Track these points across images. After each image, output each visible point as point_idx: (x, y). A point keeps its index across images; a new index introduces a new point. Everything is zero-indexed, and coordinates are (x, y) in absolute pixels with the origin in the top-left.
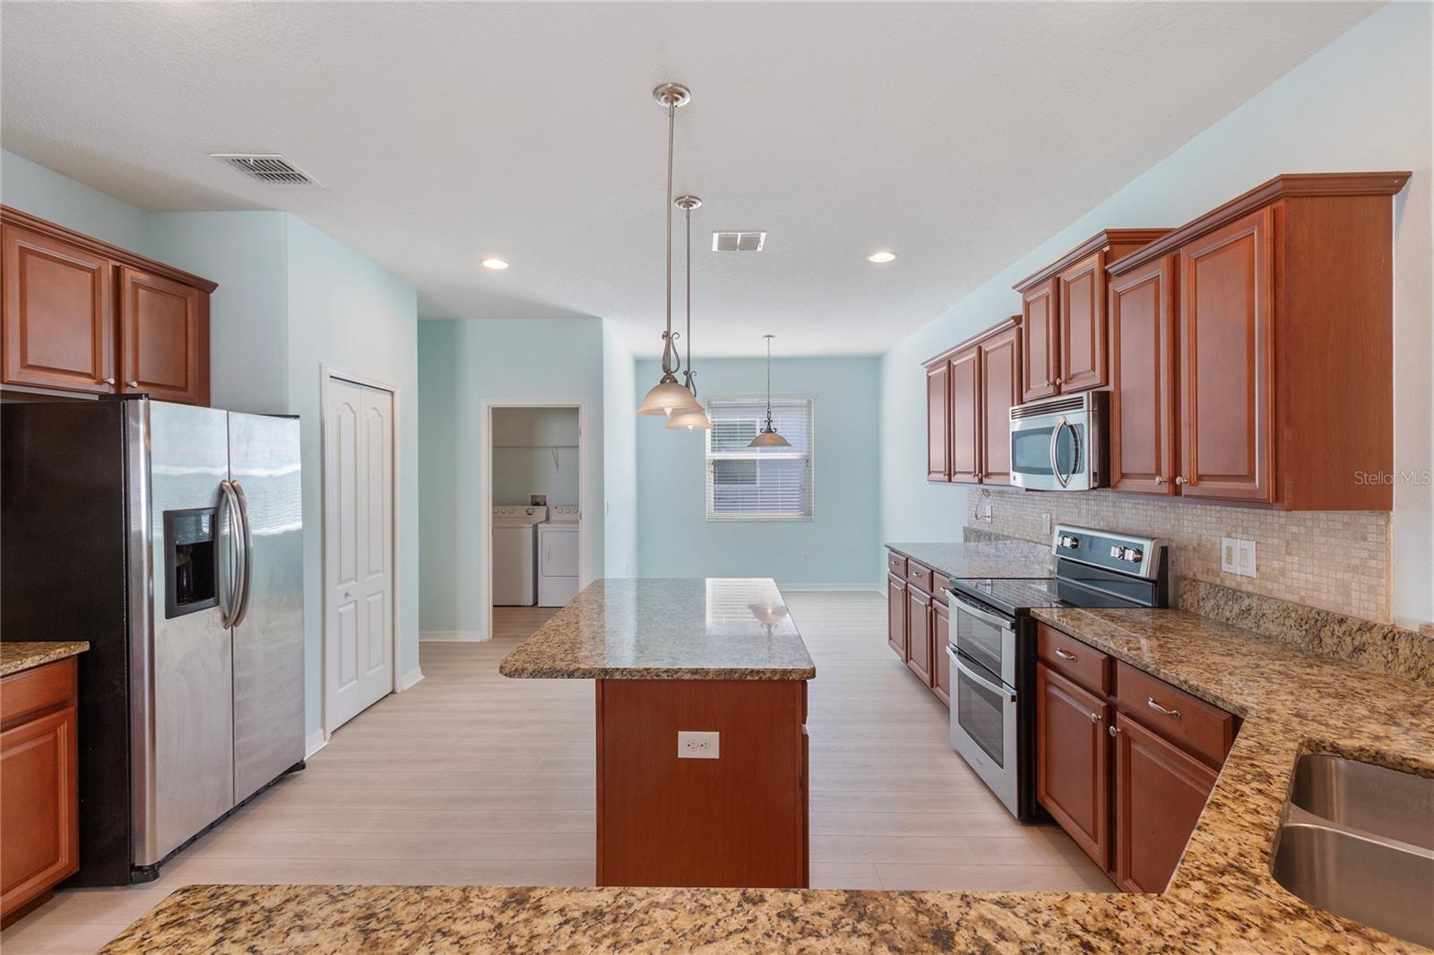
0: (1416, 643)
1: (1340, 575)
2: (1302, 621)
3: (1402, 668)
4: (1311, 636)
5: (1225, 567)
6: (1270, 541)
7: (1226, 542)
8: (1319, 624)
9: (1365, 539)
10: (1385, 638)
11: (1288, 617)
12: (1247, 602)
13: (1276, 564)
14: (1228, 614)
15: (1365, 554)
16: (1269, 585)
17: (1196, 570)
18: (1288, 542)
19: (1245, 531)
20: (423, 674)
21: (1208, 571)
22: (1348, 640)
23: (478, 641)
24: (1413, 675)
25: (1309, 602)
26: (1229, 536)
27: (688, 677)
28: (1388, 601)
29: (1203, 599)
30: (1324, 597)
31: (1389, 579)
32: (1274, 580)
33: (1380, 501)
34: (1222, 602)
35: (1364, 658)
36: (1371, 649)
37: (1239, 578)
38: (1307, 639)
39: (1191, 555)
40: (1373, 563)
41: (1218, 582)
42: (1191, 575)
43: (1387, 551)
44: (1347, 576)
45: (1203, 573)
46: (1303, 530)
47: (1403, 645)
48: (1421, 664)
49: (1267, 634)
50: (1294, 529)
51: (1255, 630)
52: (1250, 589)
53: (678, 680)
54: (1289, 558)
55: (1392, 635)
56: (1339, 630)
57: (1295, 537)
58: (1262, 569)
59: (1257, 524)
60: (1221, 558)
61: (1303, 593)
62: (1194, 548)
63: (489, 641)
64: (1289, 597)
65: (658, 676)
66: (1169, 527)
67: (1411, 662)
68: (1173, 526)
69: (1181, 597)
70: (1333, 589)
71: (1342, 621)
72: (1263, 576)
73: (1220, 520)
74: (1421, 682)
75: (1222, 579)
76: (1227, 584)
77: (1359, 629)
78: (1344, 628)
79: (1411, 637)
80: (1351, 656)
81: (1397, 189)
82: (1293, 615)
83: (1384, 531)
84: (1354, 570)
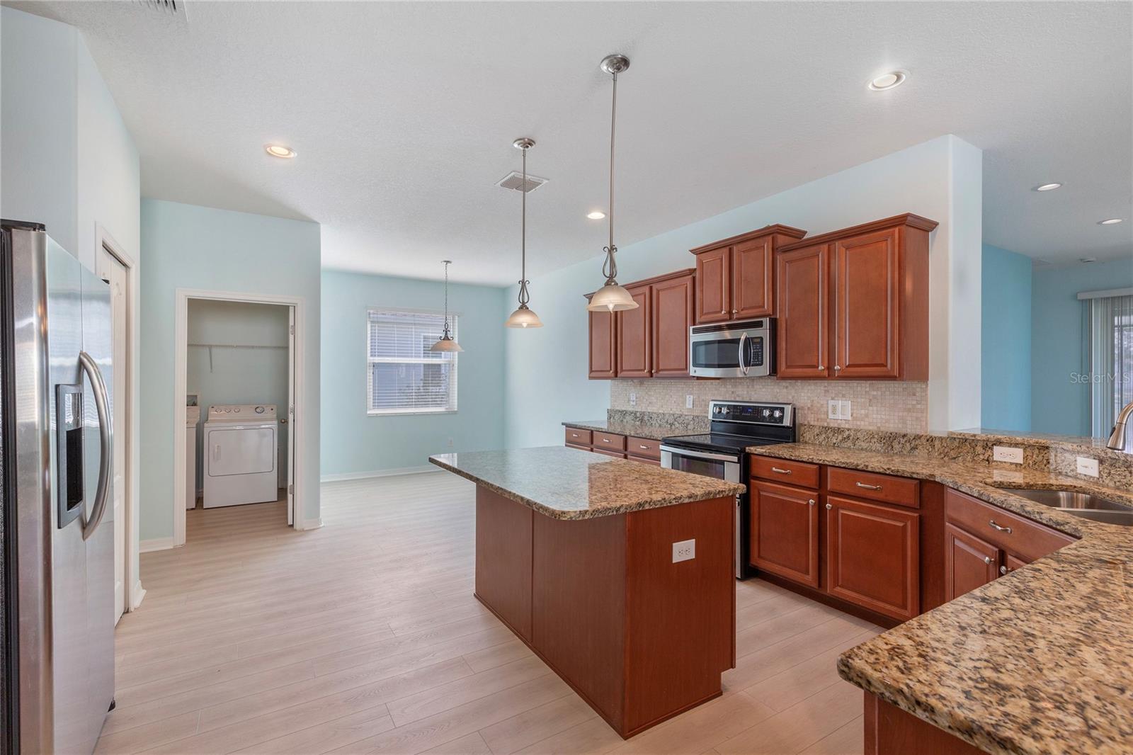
0: (943, 441)
1: (901, 414)
2: (881, 439)
3: (936, 454)
4: (887, 445)
5: (831, 416)
6: (859, 400)
7: (831, 403)
8: (891, 439)
9: (914, 395)
10: (928, 441)
11: (873, 437)
12: (847, 433)
13: (863, 412)
14: (835, 441)
15: (914, 402)
16: (858, 423)
17: (809, 419)
18: (871, 400)
19: (844, 396)
20: (143, 588)
21: (818, 419)
22: (908, 444)
23: (172, 547)
24: (942, 456)
25: (882, 429)
26: (833, 399)
27: (687, 501)
28: (926, 424)
29: (818, 435)
30: (892, 426)
31: (927, 413)
32: (862, 420)
33: (923, 377)
34: (831, 435)
35: (916, 452)
36: (920, 447)
37: (839, 421)
38: (884, 448)
39: (806, 412)
40: (919, 406)
41: (826, 425)
42: (806, 423)
43: (927, 401)
44: (905, 414)
45: (814, 421)
46: (879, 393)
47: (937, 443)
48: (946, 450)
49: (860, 448)
50: (875, 393)
51: (852, 447)
52: (847, 426)
53: (682, 504)
54: (870, 408)
55: (931, 440)
56: (903, 441)
57: (875, 397)
58: (854, 415)
59: (852, 392)
60: (828, 412)
61: (879, 425)
62: (808, 408)
63: (183, 546)
64: (871, 428)
65: (670, 503)
66: (790, 398)
67: (941, 450)
68: (793, 397)
69: (802, 435)
70: (897, 421)
71: (904, 436)
72: (854, 419)
73: (827, 391)
74: (946, 459)
75: (828, 423)
76: (832, 425)
77: (914, 438)
78: (905, 439)
79: (941, 439)
80: (909, 452)
81: (932, 229)
82: (876, 436)
83: (925, 390)
84: (909, 410)
